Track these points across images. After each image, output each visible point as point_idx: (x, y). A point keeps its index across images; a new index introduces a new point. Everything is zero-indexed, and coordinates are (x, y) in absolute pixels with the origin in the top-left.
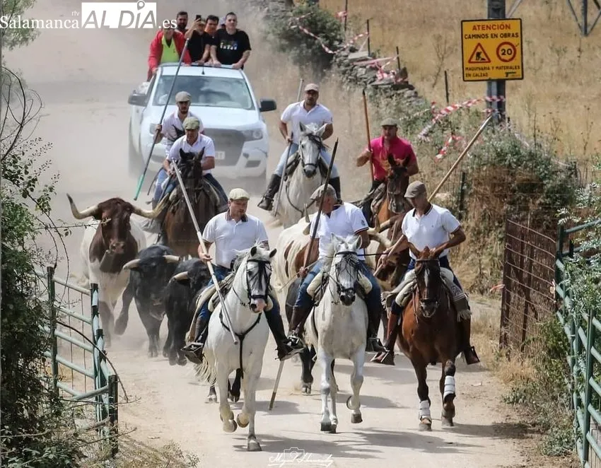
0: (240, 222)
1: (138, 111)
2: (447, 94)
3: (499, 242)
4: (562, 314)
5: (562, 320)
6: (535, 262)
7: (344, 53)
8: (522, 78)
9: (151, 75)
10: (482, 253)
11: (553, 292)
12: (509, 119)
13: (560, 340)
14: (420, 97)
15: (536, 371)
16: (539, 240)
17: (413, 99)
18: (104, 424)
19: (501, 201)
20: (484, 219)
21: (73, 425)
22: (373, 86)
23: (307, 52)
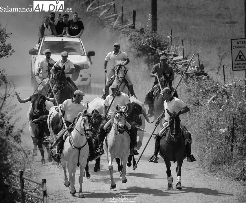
0: (77, 104)
1: (34, 57)
2: (224, 78)
7: (171, 57)
9: (39, 41)
14: (211, 79)
17: (207, 80)
22: (186, 74)
23: (152, 57)
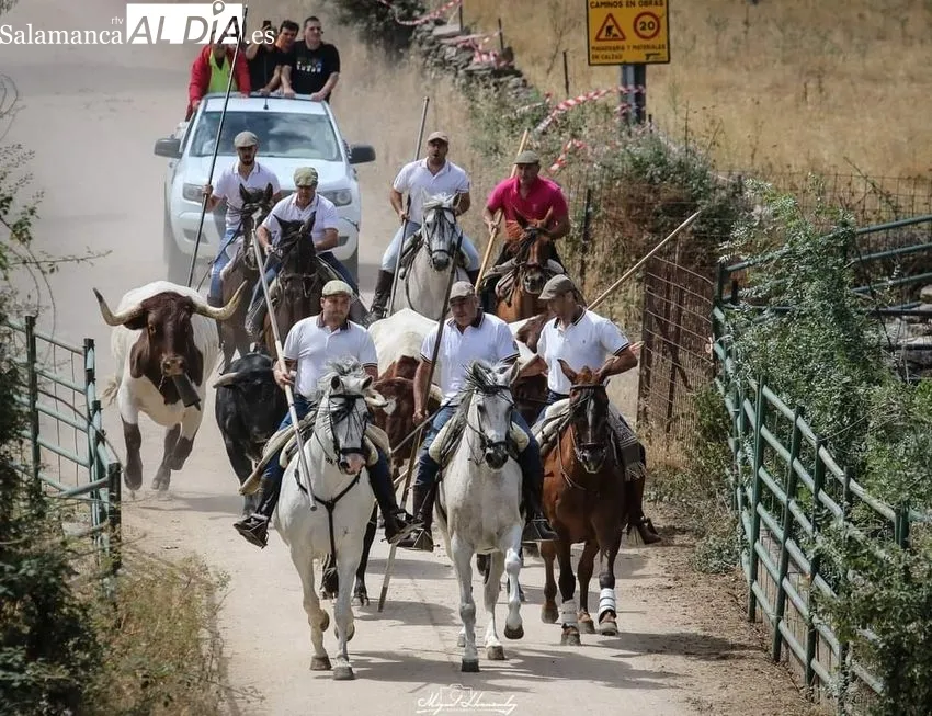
0: (338, 331)
1: (170, 166)
2: (567, 84)
3: (636, 284)
4: (721, 380)
5: (721, 390)
6: (686, 310)
7: (427, 27)
8: (668, 62)
9: (191, 111)
10: (613, 299)
11: (710, 351)
12: (650, 116)
13: (720, 417)
14: (531, 87)
15: (686, 458)
16: (692, 281)
17: (520, 89)
18: (102, 530)
19: (639, 229)
20: (616, 252)
21: (61, 531)
22: (467, 71)
23: (378, 26)
